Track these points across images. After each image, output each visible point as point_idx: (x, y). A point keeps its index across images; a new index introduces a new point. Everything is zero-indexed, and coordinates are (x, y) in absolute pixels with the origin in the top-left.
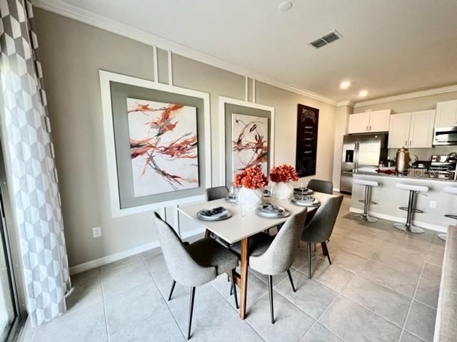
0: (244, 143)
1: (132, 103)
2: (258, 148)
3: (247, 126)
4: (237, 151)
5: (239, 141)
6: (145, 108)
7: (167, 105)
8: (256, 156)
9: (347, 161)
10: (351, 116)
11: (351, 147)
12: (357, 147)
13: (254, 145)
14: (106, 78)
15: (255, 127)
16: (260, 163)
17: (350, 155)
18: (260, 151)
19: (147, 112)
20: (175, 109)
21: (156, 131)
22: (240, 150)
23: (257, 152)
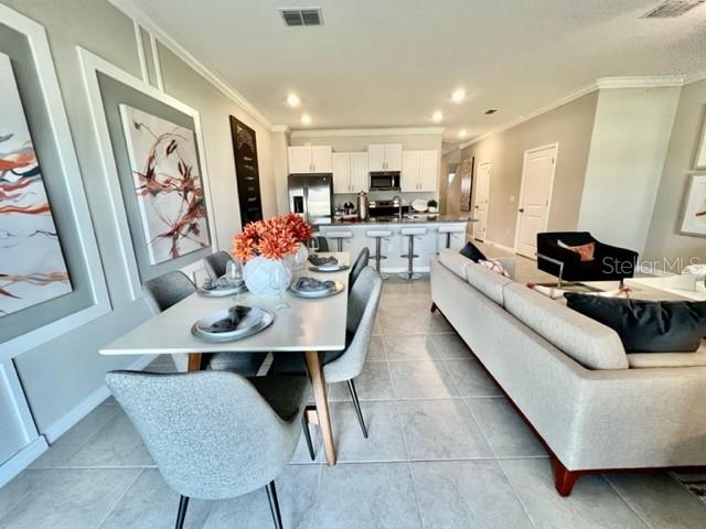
0: (160, 179)
2: (186, 191)
3: (159, 141)
4: (149, 195)
5: (150, 174)
8: (186, 207)
9: (296, 211)
10: (290, 148)
11: (299, 192)
12: (306, 193)
13: (179, 184)
15: (174, 145)
16: (195, 220)
17: (299, 203)
18: (190, 195)
22: (154, 193)
23: (186, 198)
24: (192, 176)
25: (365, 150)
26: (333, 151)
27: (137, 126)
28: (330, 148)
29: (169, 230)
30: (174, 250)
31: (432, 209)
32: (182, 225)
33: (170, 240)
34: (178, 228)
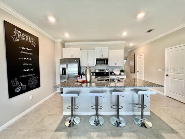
9: (63, 74)
10: (63, 48)
11: (64, 66)
12: (67, 66)
17: (64, 70)
25: (94, 49)
26: (81, 50)
28: (79, 48)
31: (122, 73)
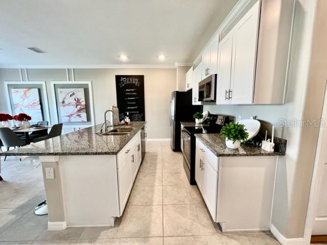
0: (66, 102)
1: (13, 90)
2: (77, 105)
3: (68, 94)
5: (63, 102)
6: (17, 91)
7: (25, 89)
8: (76, 110)
13: (74, 104)
14: (6, 83)
15: (73, 94)
16: (80, 114)
18: (79, 107)
19: (18, 93)
20: (28, 90)
21: (22, 99)
22: (64, 106)
23: (76, 107)
24: (80, 101)
27: (61, 92)
29: (68, 115)
30: (69, 120)
32: (74, 114)
33: (68, 118)
34: (72, 115)
